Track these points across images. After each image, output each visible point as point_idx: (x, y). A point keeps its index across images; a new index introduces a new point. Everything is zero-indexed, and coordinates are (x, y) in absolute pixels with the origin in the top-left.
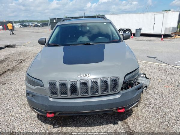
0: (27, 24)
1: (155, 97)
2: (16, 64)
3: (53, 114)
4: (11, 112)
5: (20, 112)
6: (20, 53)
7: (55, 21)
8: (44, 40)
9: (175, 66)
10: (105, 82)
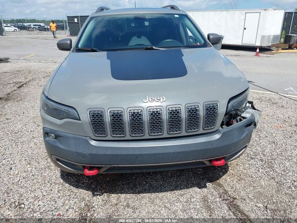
0: (26, 24)
1: (263, 143)
2: (13, 89)
3: (96, 169)
4: (11, 169)
5: (29, 169)
6: (18, 71)
7: (76, 20)
8: (69, 42)
9: (285, 95)
10: (193, 111)
